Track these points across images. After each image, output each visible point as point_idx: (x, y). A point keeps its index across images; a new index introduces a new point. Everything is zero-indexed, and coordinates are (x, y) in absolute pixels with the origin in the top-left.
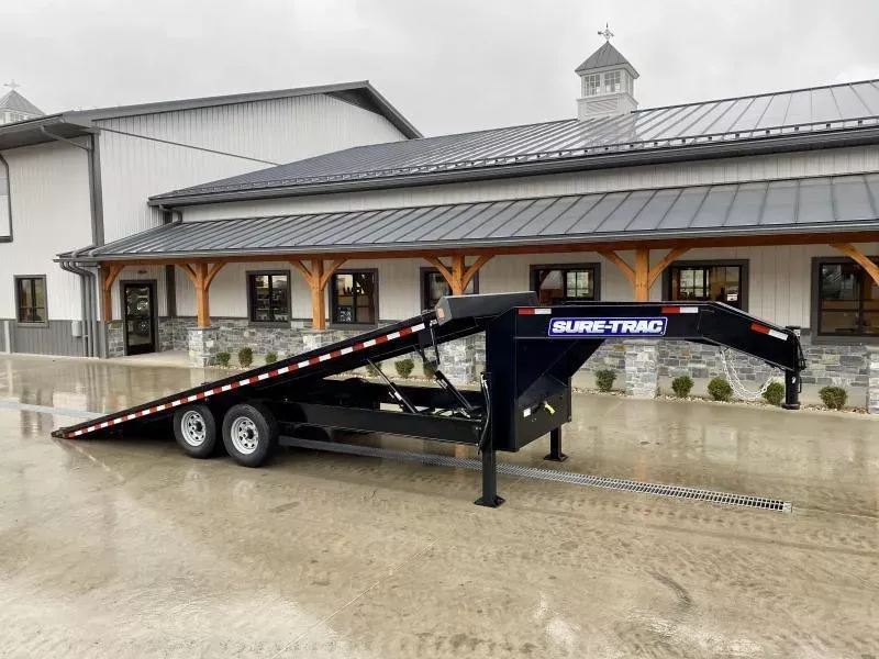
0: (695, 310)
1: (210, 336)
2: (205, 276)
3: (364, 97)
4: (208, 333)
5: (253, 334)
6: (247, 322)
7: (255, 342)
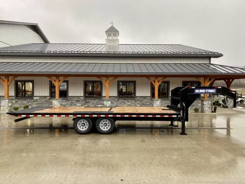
0: (221, 88)
1: (10, 102)
2: (8, 81)
3: (35, 28)
4: (9, 101)
5: (17, 102)
6: (14, 98)
7: (18, 104)
